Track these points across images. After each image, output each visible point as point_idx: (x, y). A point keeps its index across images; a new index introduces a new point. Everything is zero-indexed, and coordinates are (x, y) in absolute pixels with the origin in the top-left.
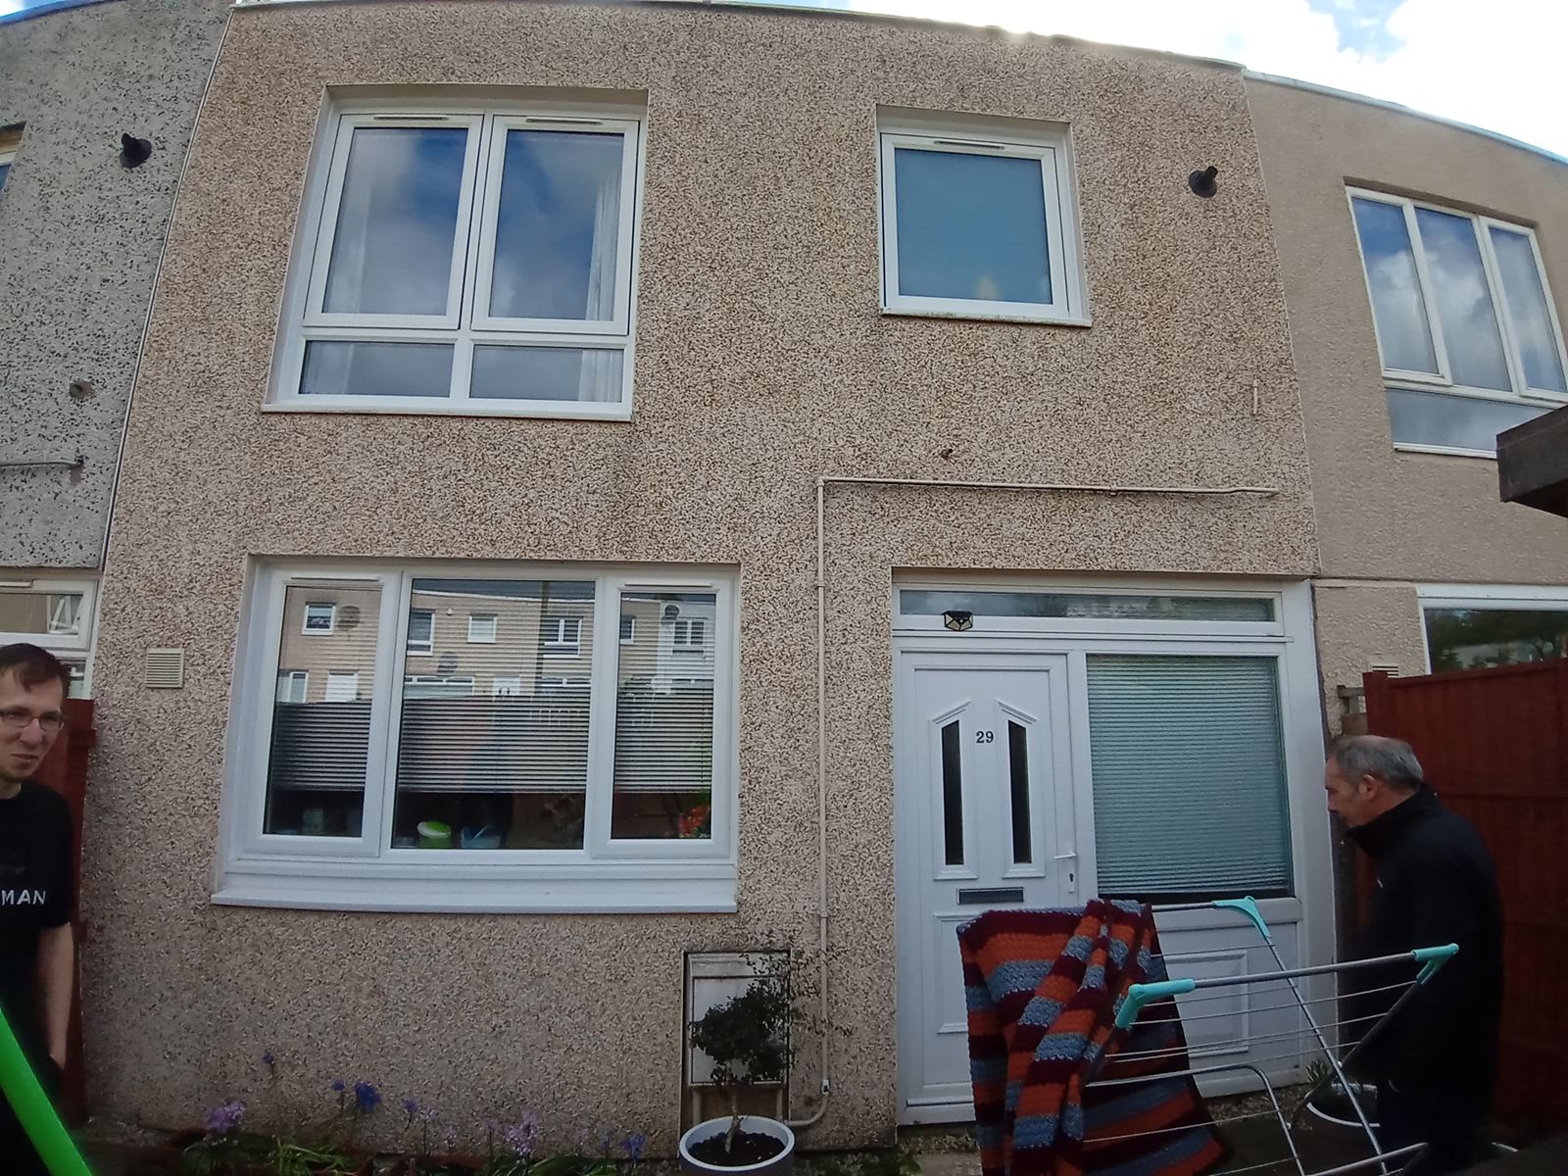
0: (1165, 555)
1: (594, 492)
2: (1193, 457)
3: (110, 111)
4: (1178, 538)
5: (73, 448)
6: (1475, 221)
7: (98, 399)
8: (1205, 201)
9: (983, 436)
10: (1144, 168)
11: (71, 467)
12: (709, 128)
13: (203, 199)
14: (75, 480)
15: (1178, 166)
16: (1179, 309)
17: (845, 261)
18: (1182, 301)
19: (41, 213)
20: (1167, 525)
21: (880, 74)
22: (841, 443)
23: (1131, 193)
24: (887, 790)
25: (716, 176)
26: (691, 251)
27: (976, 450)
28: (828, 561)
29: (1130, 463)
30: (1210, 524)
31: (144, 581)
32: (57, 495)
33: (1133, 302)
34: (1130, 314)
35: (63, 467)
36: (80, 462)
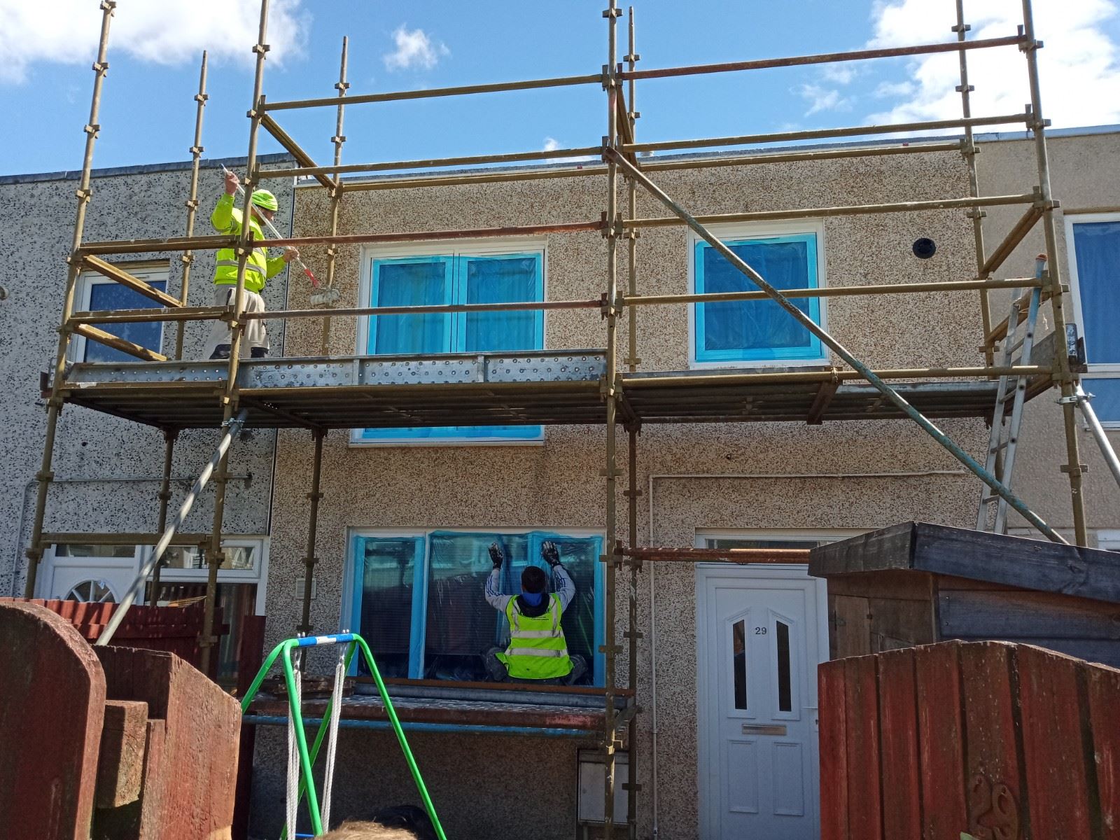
0: (878, 517)
1: (525, 487)
4: (888, 505)
5: (245, 468)
7: (256, 440)
8: (924, 261)
9: (754, 444)
10: (878, 243)
11: (244, 479)
14: (248, 486)
15: (905, 238)
17: (667, 337)
18: (900, 341)
20: (881, 498)
21: (691, 203)
22: (664, 452)
24: (692, 661)
25: (589, 289)
27: (749, 453)
28: (656, 525)
29: (855, 457)
30: (912, 495)
31: (292, 542)
32: (238, 494)
33: (863, 346)
34: (860, 354)
35: (239, 479)
36: (250, 476)
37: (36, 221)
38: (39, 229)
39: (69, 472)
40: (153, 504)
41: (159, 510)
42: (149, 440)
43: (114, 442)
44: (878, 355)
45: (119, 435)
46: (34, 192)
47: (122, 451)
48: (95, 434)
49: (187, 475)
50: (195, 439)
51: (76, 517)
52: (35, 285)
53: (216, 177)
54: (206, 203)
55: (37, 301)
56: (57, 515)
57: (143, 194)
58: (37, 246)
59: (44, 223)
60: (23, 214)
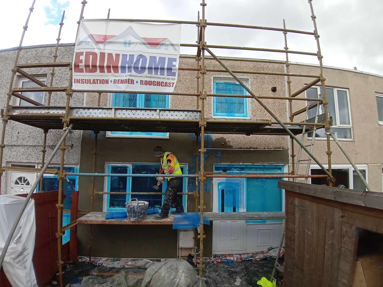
2: (267, 143)
3: (67, 74)
5: (71, 143)
6: (334, 89)
7: (75, 134)
8: (274, 93)
11: (71, 146)
12: (182, 82)
13: (90, 96)
14: (72, 148)
15: (269, 86)
16: (267, 115)
19: (56, 95)
23: (260, 92)
26: (179, 107)
32: (68, 151)
33: (258, 114)
34: (258, 117)
35: (69, 146)
36: (73, 145)
37: (8, 62)
38: (9, 64)
39: (14, 142)
40: (40, 153)
41: (42, 155)
42: (39, 132)
43: (28, 133)
44: (262, 117)
45: (29, 130)
46: (9, 53)
47: (30, 136)
48: (22, 130)
49: (51, 145)
50: (54, 132)
51: (16, 157)
52: (6, 82)
53: (64, 49)
54: (60, 57)
55: (6, 87)
56: (11, 156)
57: (40, 54)
58: (8, 70)
59: (10, 63)
60: (5, 60)
